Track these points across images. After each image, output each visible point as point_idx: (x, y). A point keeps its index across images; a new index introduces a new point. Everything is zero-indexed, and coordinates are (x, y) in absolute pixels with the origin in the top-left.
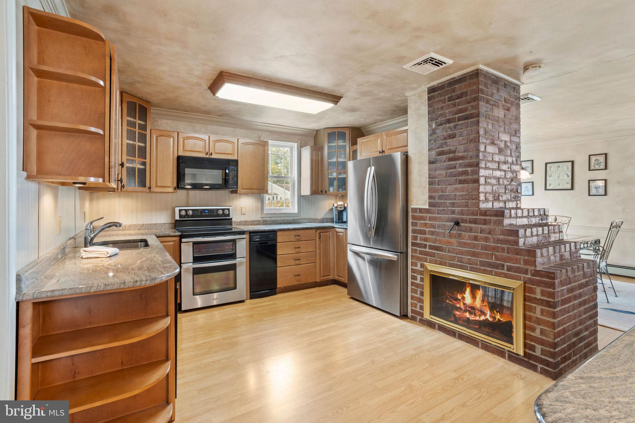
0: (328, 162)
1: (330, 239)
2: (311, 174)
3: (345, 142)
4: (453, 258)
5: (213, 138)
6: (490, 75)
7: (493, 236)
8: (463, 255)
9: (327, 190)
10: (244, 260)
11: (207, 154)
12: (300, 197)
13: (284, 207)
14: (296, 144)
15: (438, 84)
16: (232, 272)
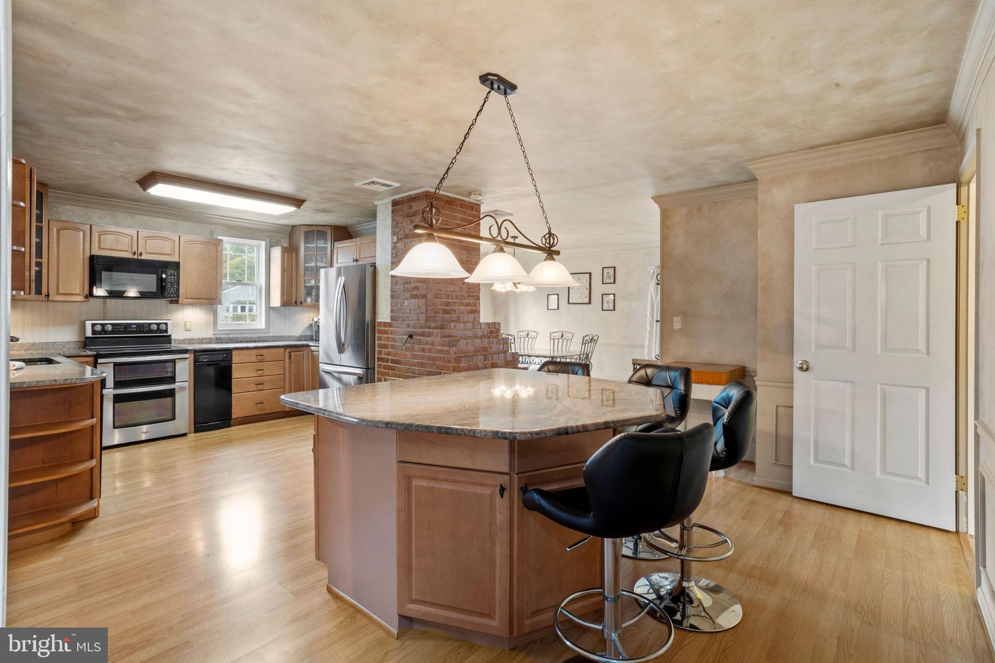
0: (305, 266)
1: (303, 360)
2: (281, 281)
3: (327, 244)
4: (408, 370)
5: (143, 233)
6: (442, 196)
7: (435, 347)
8: (415, 367)
9: (303, 301)
10: (187, 384)
11: (134, 254)
12: (269, 309)
13: (248, 322)
14: (263, 243)
15: (400, 198)
16: (169, 399)
